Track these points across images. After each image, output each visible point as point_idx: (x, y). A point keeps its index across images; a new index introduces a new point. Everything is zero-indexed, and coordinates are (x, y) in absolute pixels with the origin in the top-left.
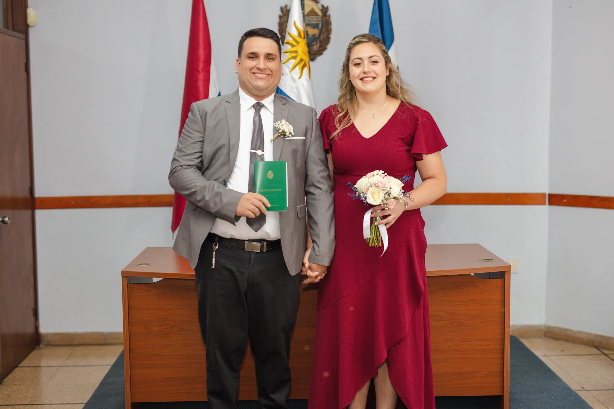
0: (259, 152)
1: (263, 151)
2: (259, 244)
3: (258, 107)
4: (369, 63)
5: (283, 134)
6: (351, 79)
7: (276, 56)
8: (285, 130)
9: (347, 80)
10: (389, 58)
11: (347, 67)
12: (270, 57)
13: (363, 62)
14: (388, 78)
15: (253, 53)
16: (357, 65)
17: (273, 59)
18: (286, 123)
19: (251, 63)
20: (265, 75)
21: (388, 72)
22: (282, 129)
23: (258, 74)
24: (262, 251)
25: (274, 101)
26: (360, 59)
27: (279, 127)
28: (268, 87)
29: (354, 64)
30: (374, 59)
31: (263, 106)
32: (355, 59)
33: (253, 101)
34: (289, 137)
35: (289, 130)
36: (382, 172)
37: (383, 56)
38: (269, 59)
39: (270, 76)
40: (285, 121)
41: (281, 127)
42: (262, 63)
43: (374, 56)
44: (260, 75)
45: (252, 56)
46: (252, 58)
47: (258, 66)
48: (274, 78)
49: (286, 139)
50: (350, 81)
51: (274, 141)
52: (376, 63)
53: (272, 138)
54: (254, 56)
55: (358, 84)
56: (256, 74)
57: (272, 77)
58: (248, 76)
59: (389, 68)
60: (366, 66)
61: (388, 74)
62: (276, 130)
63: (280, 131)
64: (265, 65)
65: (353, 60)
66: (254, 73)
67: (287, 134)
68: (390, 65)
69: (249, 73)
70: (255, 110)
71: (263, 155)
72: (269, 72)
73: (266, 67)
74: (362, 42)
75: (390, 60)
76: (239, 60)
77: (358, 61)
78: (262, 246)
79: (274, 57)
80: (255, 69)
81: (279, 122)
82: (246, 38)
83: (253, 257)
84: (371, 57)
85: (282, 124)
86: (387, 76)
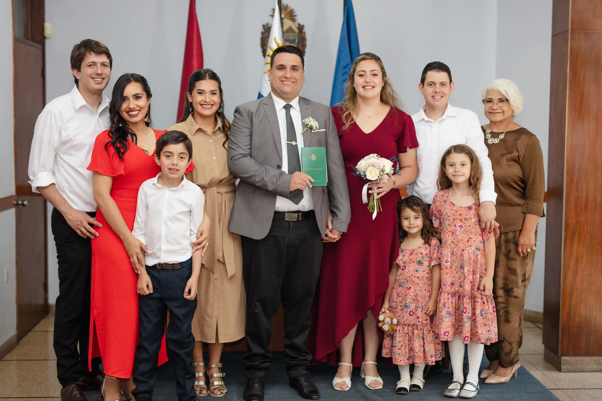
0: (294, 143)
1: (296, 142)
2: (296, 215)
3: (287, 108)
4: (371, 75)
5: (311, 128)
6: (354, 86)
7: (299, 67)
8: (313, 125)
9: (351, 87)
10: (385, 72)
11: (352, 77)
12: (295, 68)
13: (366, 74)
14: (384, 88)
15: (281, 65)
16: (361, 76)
17: (297, 70)
18: (312, 120)
19: (280, 73)
20: (290, 83)
21: (383, 83)
22: (310, 124)
23: (285, 82)
24: (298, 220)
25: (299, 102)
26: (364, 71)
27: (307, 123)
28: (293, 92)
29: (359, 75)
30: (374, 72)
31: (291, 106)
32: (360, 71)
33: (284, 103)
34: (315, 130)
35: (316, 125)
36: (376, 155)
37: (381, 70)
38: (294, 70)
39: (295, 83)
40: (312, 118)
41: (309, 123)
42: (289, 73)
43: (375, 70)
44: (287, 82)
45: (281, 67)
46: (281, 69)
47: (285, 76)
48: (297, 85)
49: (313, 132)
50: (354, 88)
51: (303, 134)
52: (376, 76)
53: (302, 132)
54: (282, 67)
55: (360, 90)
56: (284, 82)
57: (296, 84)
58: (278, 84)
59: (384, 81)
60: (368, 78)
61: (383, 85)
62: (305, 125)
63: (309, 126)
64: (291, 75)
65: (358, 72)
66: (282, 81)
67: (315, 128)
68: (386, 79)
69: (278, 81)
70: (285, 111)
71: (296, 145)
72: (294, 80)
73: (291, 76)
74: (367, 59)
75: (386, 75)
76: (271, 70)
77: (362, 73)
78: (298, 216)
79: (298, 68)
80: (283, 77)
81: (307, 119)
82: (276, 53)
83: (291, 225)
84: (372, 71)
85: (309, 121)
86: (382, 87)
